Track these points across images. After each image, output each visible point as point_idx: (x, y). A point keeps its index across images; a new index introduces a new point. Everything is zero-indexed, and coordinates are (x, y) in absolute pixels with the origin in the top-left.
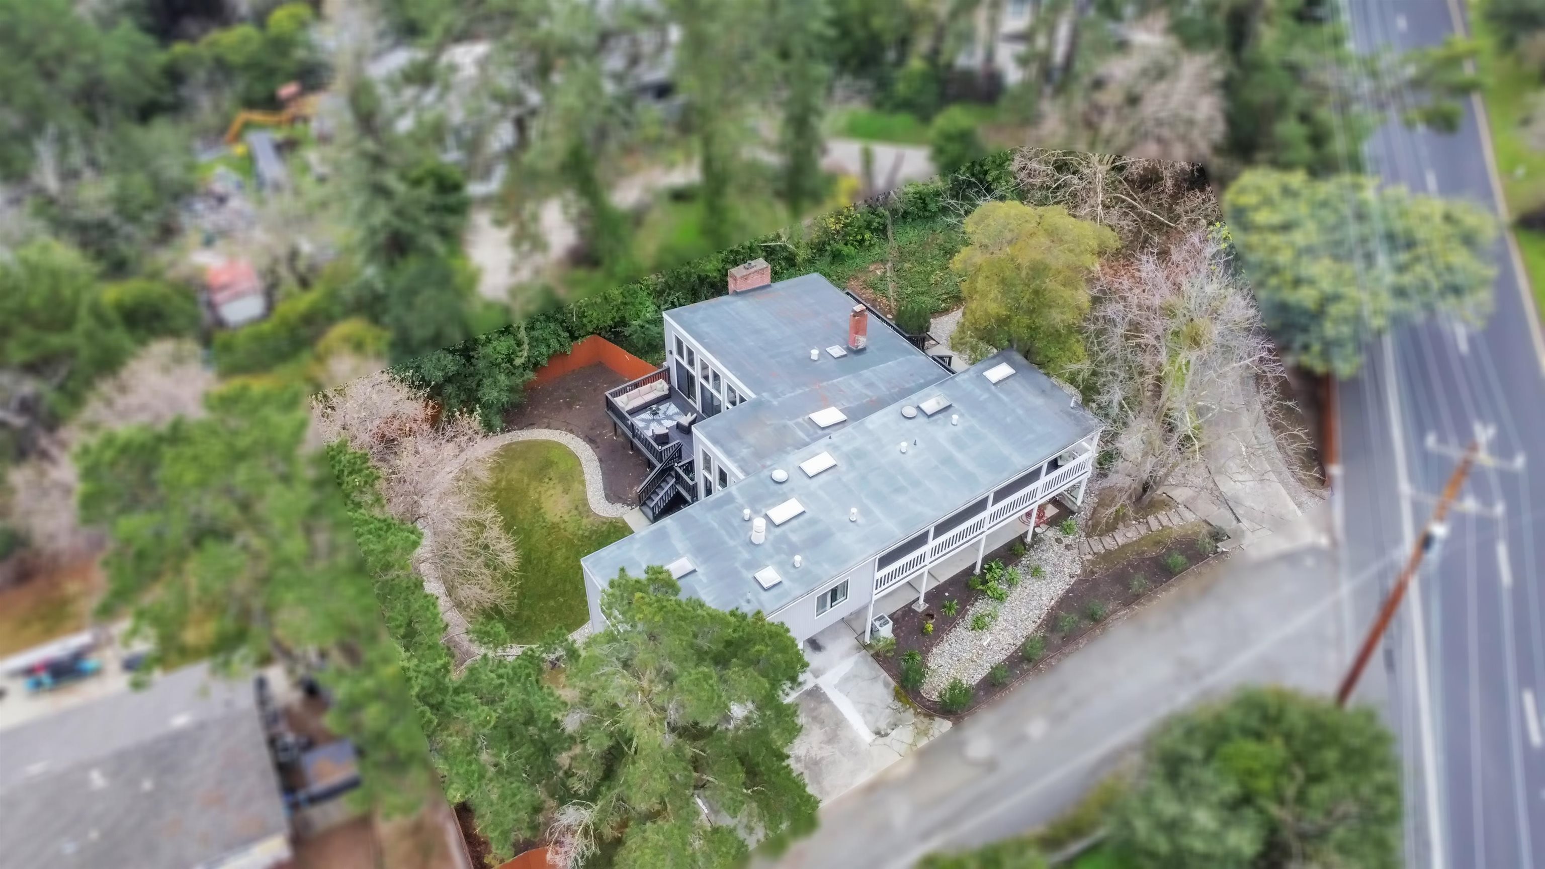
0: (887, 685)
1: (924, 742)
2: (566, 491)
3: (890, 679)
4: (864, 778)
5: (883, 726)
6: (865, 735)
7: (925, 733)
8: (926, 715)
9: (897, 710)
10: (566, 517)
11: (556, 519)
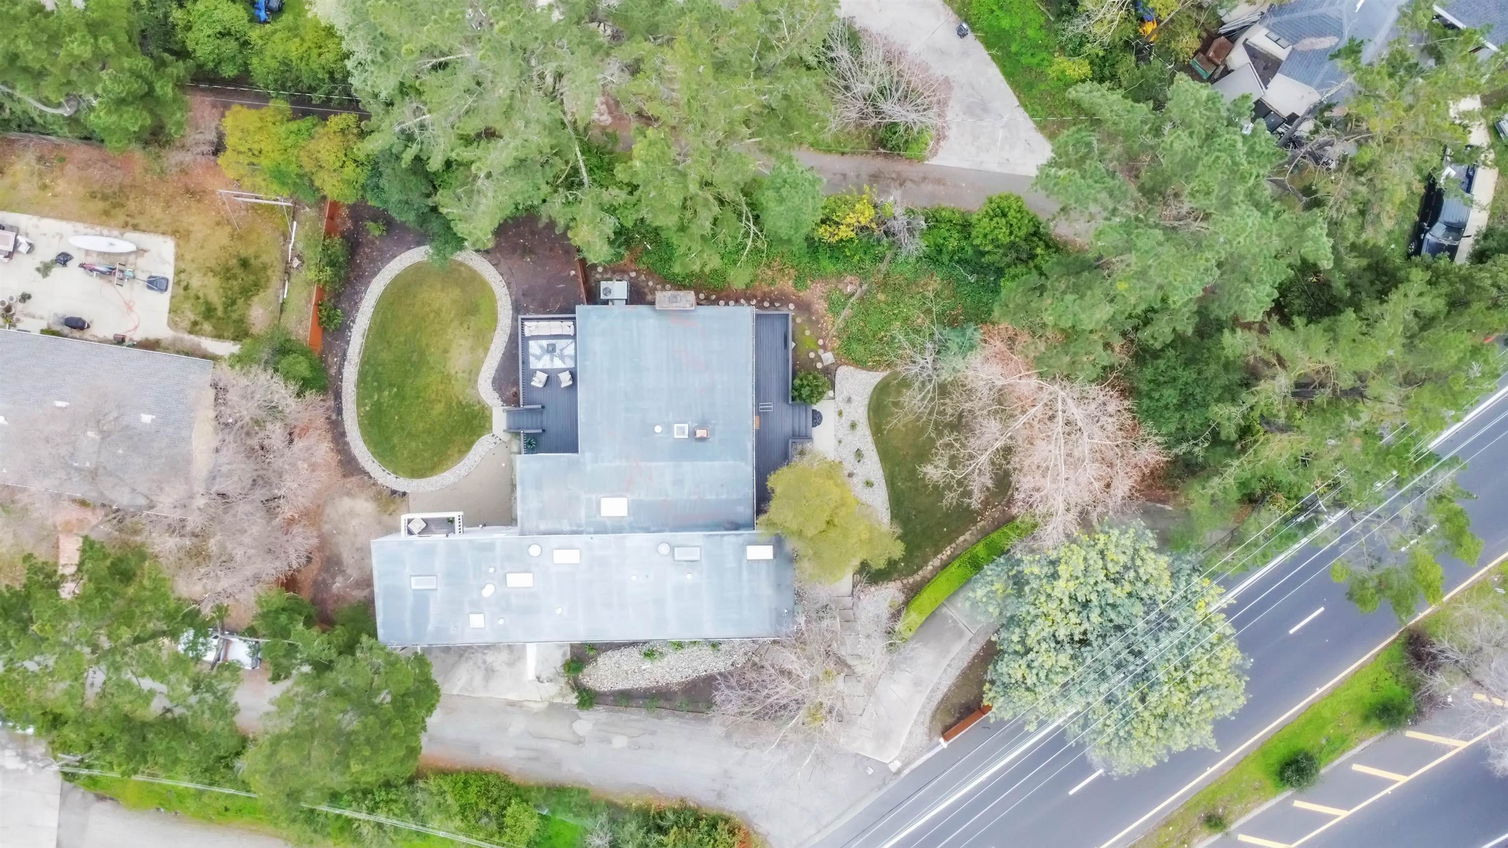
0: (564, 655)
1: (558, 700)
3: (569, 653)
4: (512, 697)
5: (544, 676)
6: (531, 675)
7: (564, 696)
8: (572, 687)
9: (558, 673)
10: (460, 375)
11: (453, 372)
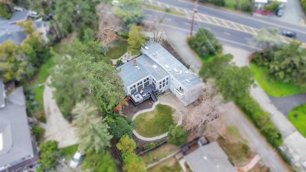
2: (148, 115)
10: (154, 114)
11: (154, 116)
